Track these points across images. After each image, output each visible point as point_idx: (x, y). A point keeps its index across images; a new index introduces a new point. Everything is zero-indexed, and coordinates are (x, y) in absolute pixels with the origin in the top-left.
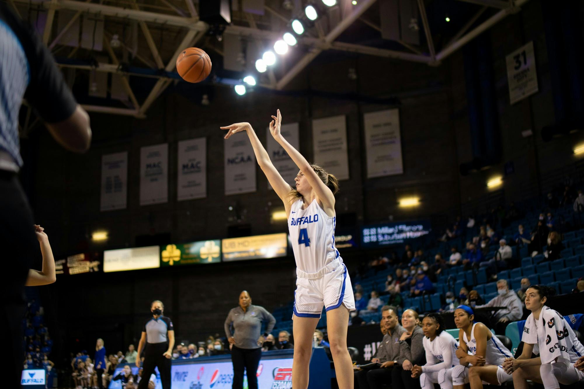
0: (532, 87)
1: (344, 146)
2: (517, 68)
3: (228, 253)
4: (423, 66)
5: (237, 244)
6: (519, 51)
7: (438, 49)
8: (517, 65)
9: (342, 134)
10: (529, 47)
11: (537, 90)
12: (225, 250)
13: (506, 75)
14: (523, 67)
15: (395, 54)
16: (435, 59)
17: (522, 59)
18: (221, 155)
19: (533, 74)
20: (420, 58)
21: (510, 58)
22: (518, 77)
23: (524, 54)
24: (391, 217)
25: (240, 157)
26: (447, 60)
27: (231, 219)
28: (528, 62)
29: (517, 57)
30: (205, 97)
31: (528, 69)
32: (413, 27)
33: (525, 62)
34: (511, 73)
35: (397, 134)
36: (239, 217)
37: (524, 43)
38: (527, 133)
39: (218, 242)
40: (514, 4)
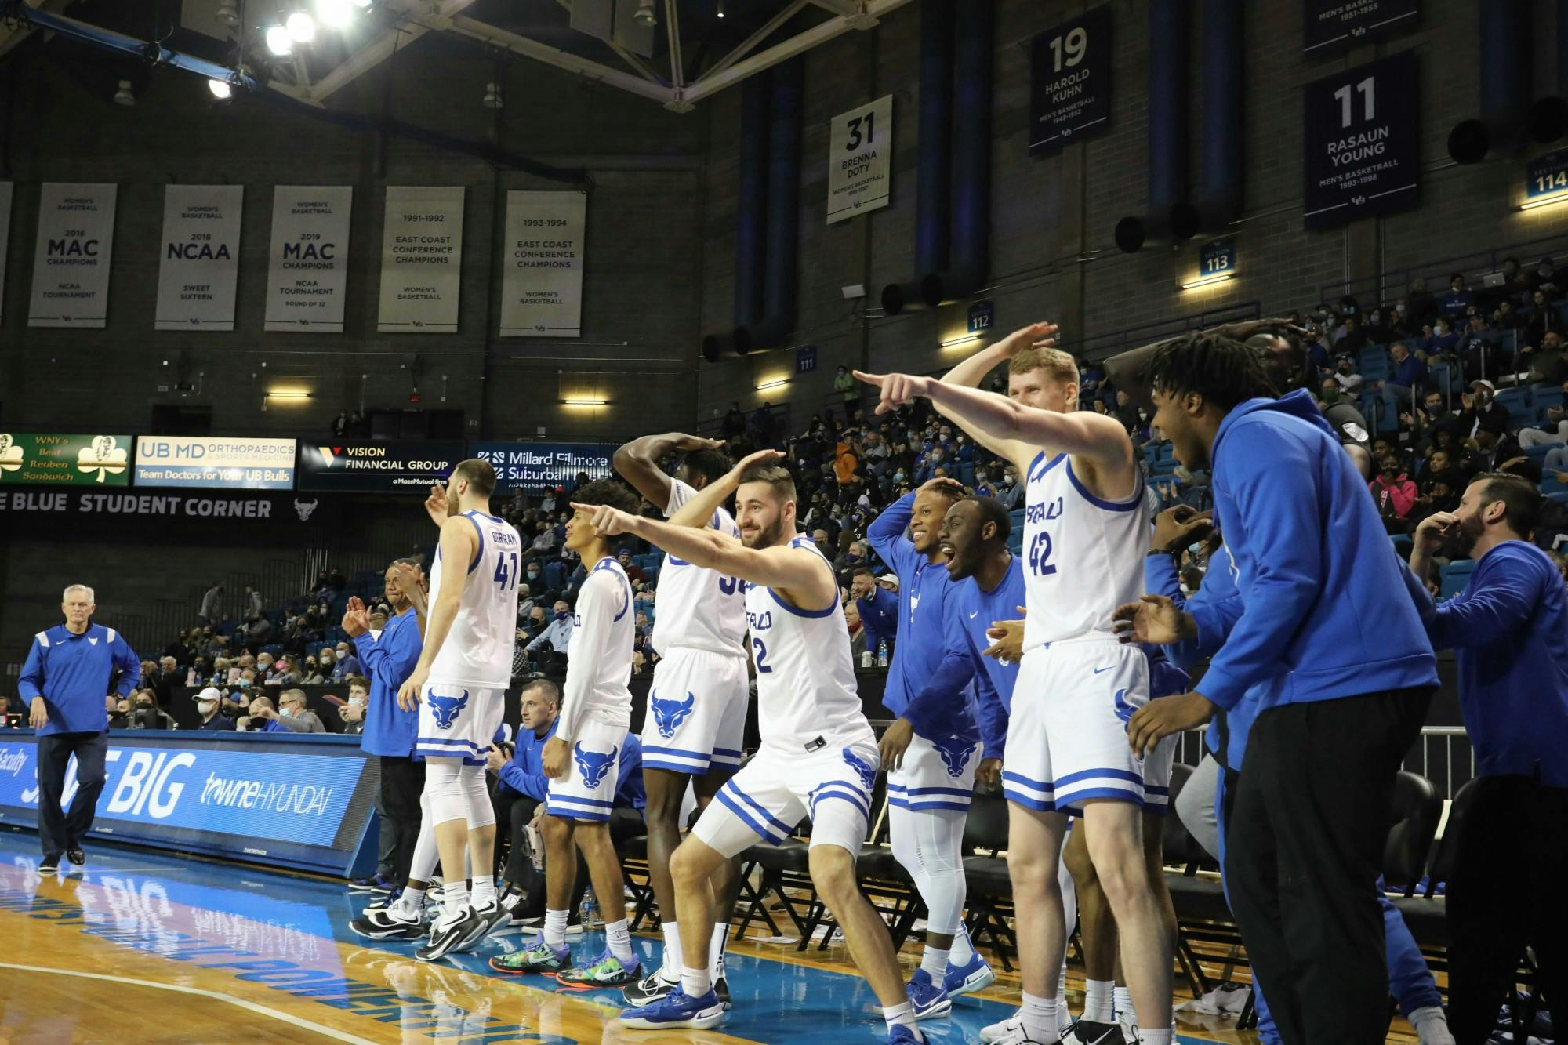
0: (877, 195)
1: (455, 256)
2: (851, 147)
3: (149, 469)
4: (655, 106)
5: (173, 450)
6: (861, 112)
7: (692, 76)
8: (853, 140)
9: (452, 229)
10: (883, 105)
11: (885, 202)
12: (140, 460)
13: (827, 157)
14: (864, 148)
15: (596, 70)
16: (681, 94)
17: (863, 129)
18: (154, 233)
19: (882, 166)
20: (649, 88)
21: (840, 123)
22: (853, 167)
23: (870, 118)
24: (542, 431)
25: (201, 243)
26: (706, 103)
27: (163, 388)
28: (875, 138)
29: (856, 123)
30: (125, 84)
31: (874, 153)
32: (644, 17)
33: (870, 140)
34: (838, 154)
35: (578, 248)
36: (184, 386)
37: (873, 96)
38: (854, 290)
39: (127, 439)
40: (865, 10)
